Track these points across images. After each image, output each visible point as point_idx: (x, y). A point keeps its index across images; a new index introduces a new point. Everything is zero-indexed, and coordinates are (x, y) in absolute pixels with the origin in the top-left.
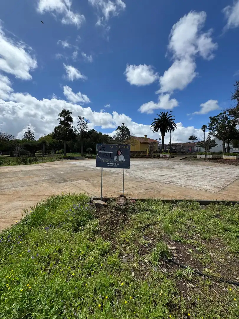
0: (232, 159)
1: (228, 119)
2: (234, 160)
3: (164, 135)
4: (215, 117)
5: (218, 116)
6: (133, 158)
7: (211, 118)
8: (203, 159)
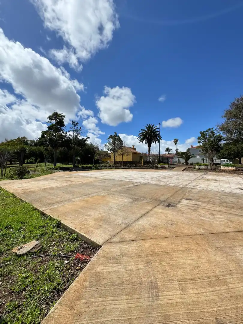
0: (231, 170)
1: (215, 134)
2: (234, 170)
3: (151, 146)
4: (204, 132)
5: (207, 131)
6: (119, 168)
7: (201, 132)
8: (202, 169)
